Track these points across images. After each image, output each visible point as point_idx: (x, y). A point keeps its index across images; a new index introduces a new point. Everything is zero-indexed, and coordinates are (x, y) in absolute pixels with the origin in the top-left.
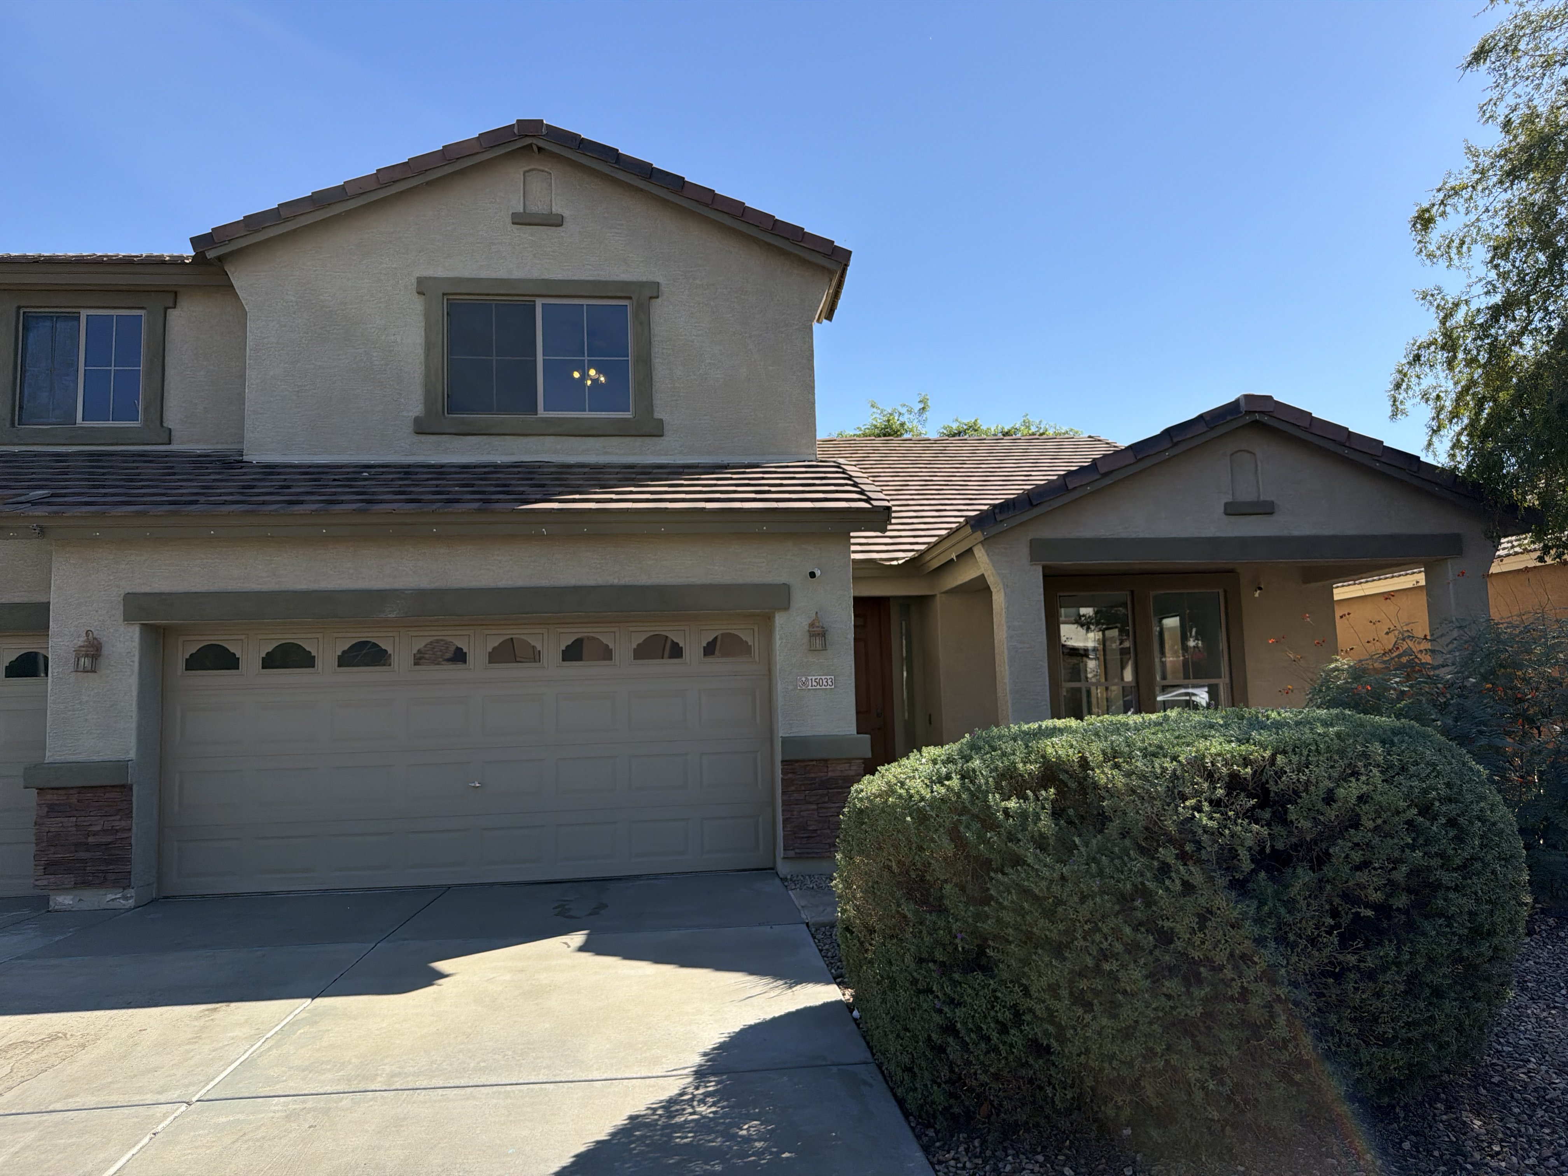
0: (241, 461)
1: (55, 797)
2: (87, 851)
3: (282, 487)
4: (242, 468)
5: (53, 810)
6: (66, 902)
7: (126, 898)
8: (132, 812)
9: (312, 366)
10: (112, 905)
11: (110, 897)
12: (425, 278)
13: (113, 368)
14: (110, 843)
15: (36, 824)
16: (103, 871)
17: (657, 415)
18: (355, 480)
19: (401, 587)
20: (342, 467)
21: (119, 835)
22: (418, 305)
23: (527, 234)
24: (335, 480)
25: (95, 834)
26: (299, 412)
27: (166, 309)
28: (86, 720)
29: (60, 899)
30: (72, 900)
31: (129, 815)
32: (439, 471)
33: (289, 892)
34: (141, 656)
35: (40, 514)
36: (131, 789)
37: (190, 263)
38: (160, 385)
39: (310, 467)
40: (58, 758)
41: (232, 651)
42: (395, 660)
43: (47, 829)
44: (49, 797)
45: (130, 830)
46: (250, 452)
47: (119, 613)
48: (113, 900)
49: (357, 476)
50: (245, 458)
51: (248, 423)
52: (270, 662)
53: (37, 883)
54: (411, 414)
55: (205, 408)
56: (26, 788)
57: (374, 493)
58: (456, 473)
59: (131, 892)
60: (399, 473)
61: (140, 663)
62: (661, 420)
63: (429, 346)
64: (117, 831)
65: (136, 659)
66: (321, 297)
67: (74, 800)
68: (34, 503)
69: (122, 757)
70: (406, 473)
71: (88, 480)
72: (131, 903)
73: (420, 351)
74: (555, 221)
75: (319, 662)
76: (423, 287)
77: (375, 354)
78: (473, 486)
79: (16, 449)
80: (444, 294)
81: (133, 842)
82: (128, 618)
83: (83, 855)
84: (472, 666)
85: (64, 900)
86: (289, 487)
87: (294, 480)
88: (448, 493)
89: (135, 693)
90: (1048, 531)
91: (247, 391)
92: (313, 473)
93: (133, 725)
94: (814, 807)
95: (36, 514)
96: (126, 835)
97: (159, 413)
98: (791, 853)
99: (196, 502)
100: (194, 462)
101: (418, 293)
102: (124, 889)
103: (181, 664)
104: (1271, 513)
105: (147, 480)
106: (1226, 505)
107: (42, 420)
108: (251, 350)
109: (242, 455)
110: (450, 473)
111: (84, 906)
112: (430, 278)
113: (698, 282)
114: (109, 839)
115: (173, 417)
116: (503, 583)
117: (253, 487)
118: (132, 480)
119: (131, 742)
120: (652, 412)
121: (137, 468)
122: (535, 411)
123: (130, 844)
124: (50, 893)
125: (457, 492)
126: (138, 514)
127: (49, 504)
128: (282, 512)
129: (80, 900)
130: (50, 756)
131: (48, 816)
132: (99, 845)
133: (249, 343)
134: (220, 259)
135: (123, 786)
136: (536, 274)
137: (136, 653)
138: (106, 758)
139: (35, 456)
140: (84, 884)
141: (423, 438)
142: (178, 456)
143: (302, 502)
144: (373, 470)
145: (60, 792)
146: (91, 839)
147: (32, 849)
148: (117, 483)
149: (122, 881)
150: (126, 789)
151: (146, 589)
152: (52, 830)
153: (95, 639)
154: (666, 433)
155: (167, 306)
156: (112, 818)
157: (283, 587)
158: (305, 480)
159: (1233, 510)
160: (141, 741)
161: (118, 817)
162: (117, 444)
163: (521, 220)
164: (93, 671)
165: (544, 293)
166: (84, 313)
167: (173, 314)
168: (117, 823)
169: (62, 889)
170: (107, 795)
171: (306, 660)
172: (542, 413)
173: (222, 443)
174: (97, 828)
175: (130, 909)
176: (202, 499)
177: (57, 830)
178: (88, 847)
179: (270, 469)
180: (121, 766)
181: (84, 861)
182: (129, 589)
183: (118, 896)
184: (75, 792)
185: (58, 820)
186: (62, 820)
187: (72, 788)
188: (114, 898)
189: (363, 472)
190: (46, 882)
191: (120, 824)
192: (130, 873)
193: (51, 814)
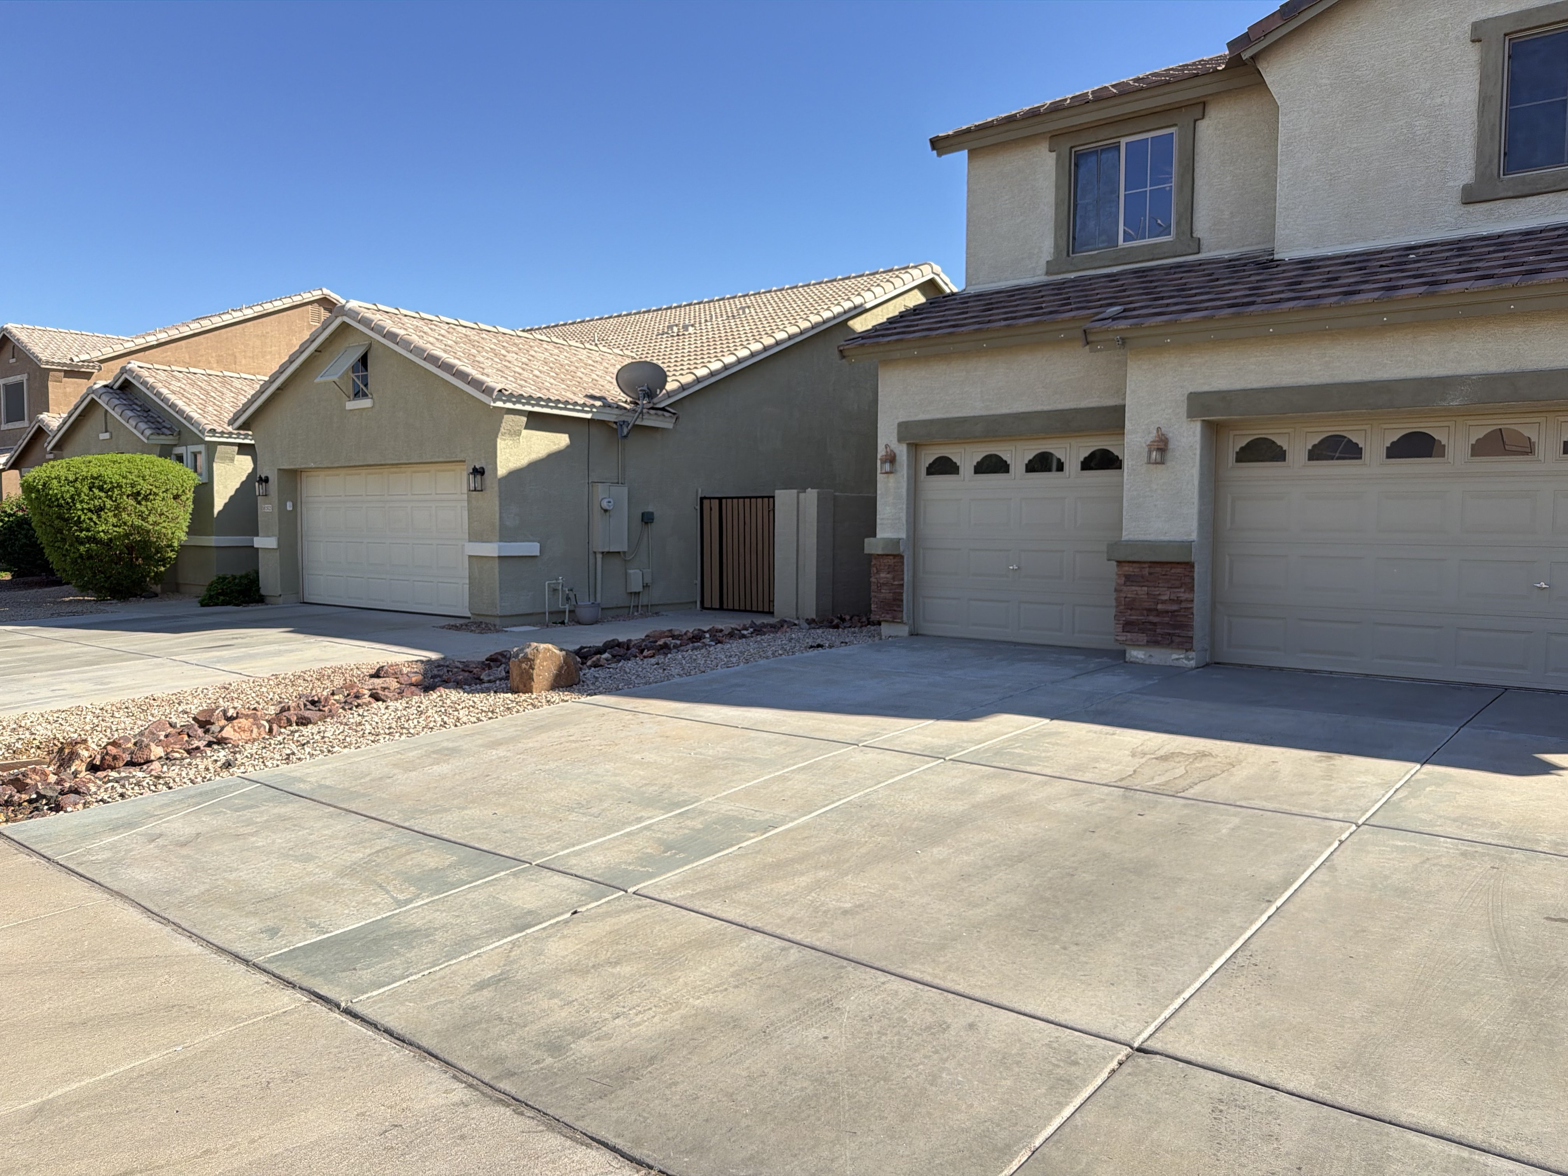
0: (1272, 260)
1: (1131, 569)
2: (1157, 616)
3: (1329, 280)
4: (1277, 266)
5: (1129, 579)
6: (1140, 656)
7: (1187, 659)
8: (1193, 586)
9: (1347, 150)
10: (1177, 663)
11: (1175, 656)
12: (1484, 21)
13: (1148, 189)
14: (1175, 611)
15: (1116, 590)
16: (1169, 634)
18: (1405, 263)
19: (1466, 373)
20: (1382, 252)
21: (1184, 605)
22: (1472, 54)
24: (1382, 266)
25: (1164, 602)
26: (1331, 201)
27: (1195, 121)
28: (1155, 506)
29: (1135, 653)
30: (1145, 655)
31: (1192, 589)
32: (1500, 242)
33: (1331, 672)
34: (1202, 449)
35: (1123, 327)
36: (1193, 567)
37: (1223, 69)
38: (1190, 198)
39: (1347, 256)
40: (1131, 537)
41: (1279, 444)
42: (1450, 451)
43: (1124, 595)
44: (1128, 569)
45: (1192, 601)
46: (1280, 250)
47: (1183, 410)
48: (1177, 659)
49: (1405, 259)
50: (1276, 257)
51: (1279, 221)
52: (1317, 454)
53: (1118, 638)
54: (1456, 184)
55: (1231, 213)
56: (1109, 560)
57: (1434, 274)
58: (1521, 241)
59: (1192, 654)
60: (1452, 250)
61: (1201, 456)
63: (1484, 101)
64: (1181, 601)
65: (1198, 452)
66: (1357, 73)
67: (1146, 572)
68: (1114, 318)
69: (1185, 538)
70: (1459, 249)
71: (1147, 294)
72: (1192, 663)
73: (1473, 108)
75: (1366, 454)
76: (1479, 32)
77: (1417, 123)
78: (1550, 252)
79: (1072, 276)
80: (1506, 35)
81: (1195, 612)
82: (1191, 415)
83: (1152, 618)
84: (1541, 457)
85: (1137, 654)
86: (1336, 279)
87: (1340, 271)
88: (1523, 264)
89: (1196, 482)
91: (1278, 188)
92: (1354, 263)
93: (1195, 510)
95: (1120, 327)
96: (1189, 606)
97: (1189, 225)
99: (1253, 303)
100: (1228, 267)
101: (1473, 41)
102: (1187, 651)
103: (1232, 457)
105: (1196, 288)
107: (1091, 247)
108: (1282, 145)
109: (1273, 254)
110: (1513, 243)
111: (1154, 661)
112: (1488, 19)
114: (1175, 607)
115: (1202, 227)
117: (1300, 283)
118: (1183, 290)
119: (1193, 524)
121: (1181, 278)
123: (1192, 614)
124: (1127, 648)
125: (1533, 263)
126: (1204, 318)
127: (1126, 318)
128: (1342, 303)
129: (1151, 656)
130: (1126, 535)
131: (1125, 584)
132: (1166, 612)
133: (1281, 138)
134: (1254, 58)
135: (1187, 563)
137: (1198, 446)
138: (1172, 539)
139: (1090, 279)
140: (1154, 643)
141: (1471, 208)
142: (1209, 263)
143: (1359, 292)
144: (1421, 251)
145: (1135, 565)
146: (1160, 607)
147: (1113, 611)
148: (1172, 294)
149: (1186, 644)
150: (1190, 565)
151: (1206, 388)
152: (1129, 596)
153: (1163, 435)
155: (1196, 118)
156: (1178, 590)
157: (1337, 380)
158: (1351, 270)
160: (1201, 526)
161: (1183, 590)
162: (1152, 260)
164: (1162, 463)
166: (1123, 141)
167: (1202, 125)
168: (1182, 595)
169: (1136, 645)
170: (1173, 571)
171: (1352, 451)
173: (1248, 245)
174: (1167, 598)
175: (1192, 669)
176: (1259, 300)
177: (1133, 596)
178: (1159, 613)
179: (1308, 265)
180: (1187, 546)
181: (1155, 624)
182: (1192, 389)
183: (1182, 656)
184: (1146, 565)
185: (1134, 588)
186: (1137, 588)
187: (1144, 563)
188: (1175, 657)
189: (1409, 255)
190: (1124, 638)
191: (1184, 596)
192: (1192, 637)
193: (1128, 583)
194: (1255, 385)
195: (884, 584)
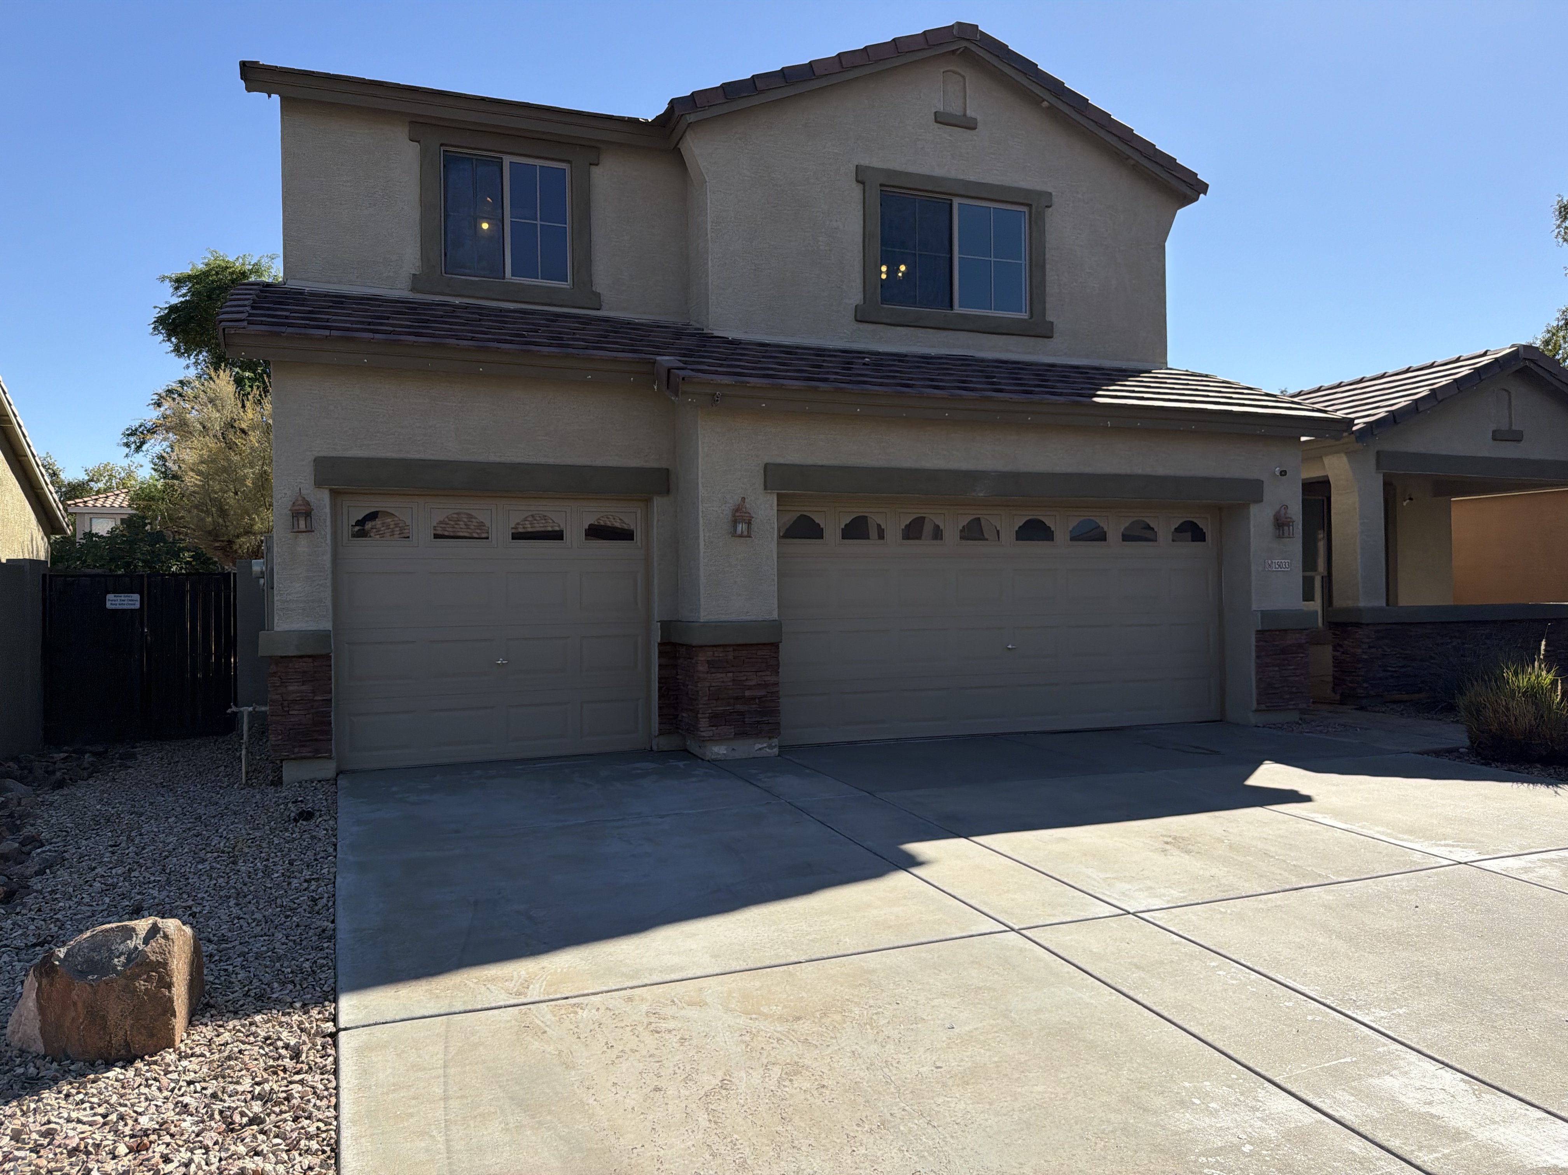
1: (713, 654)
2: (745, 703)
5: (714, 666)
6: (721, 752)
7: (770, 747)
8: (779, 668)
9: (767, 245)
10: (759, 754)
11: (758, 746)
12: (863, 166)
13: (539, 223)
14: (761, 697)
16: (757, 723)
17: (1049, 318)
19: (986, 469)
21: (770, 690)
22: (856, 192)
23: (947, 133)
25: (750, 688)
26: (756, 291)
27: (590, 164)
28: (735, 582)
29: (716, 749)
30: (726, 749)
31: (777, 671)
33: (869, 741)
35: (727, 382)
36: (778, 647)
38: (588, 247)
40: (712, 618)
41: (817, 521)
43: (710, 684)
44: (708, 654)
45: (778, 684)
47: (760, 480)
48: (760, 749)
50: (714, 333)
51: (712, 298)
52: (848, 534)
53: (703, 734)
54: (852, 302)
55: (631, 275)
59: (776, 741)
60: (892, 360)
62: (1052, 323)
63: (868, 235)
64: (767, 685)
65: (775, 526)
67: (731, 656)
69: (766, 617)
70: (900, 361)
72: (774, 751)
73: (859, 239)
74: (970, 125)
76: (862, 175)
77: (821, 239)
80: (878, 185)
81: (781, 696)
82: (767, 486)
83: (740, 707)
84: (1004, 543)
85: (719, 750)
87: (831, 362)
89: (775, 561)
90: (1388, 447)
91: (710, 264)
92: (821, 355)
93: (774, 587)
94: (1277, 669)
95: (724, 382)
96: (775, 690)
97: (587, 276)
98: (1263, 707)
101: (858, 181)
102: (770, 738)
104: (1519, 441)
106: (1494, 432)
107: (467, 271)
108: (711, 222)
109: (707, 330)
111: (737, 755)
112: (867, 167)
113: (1080, 196)
114: (762, 693)
115: (602, 281)
116: (1058, 469)
119: (773, 602)
120: (1044, 316)
122: (951, 306)
123: (779, 697)
124: (708, 743)
126: (809, 388)
129: (734, 750)
130: (705, 616)
131: (710, 672)
132: (753, 698)
133: (710, 215)
135: (771, 644)
136: (953, 174)
137: (778, 521)
140: (740, 734)
141: (862, 326)
145: (719, 649)
146: (747, 693)
149: (771, 731)
150: (774, 647)
151: (781, 460)
152: (714, 684)
154: (1055, 336)
155: (590, 161)
156: (763, 674)
157: (893, 464)
159: (1498, 436)
161: (768, 673)
162: (549, 305)
163: (941, 119)
165: (962, 193)
166: (507, 159)
167: (597, 173)
168: (767, 678)
169: (721, 740)
170: (759, 653)
172: (957, 309)
173: (649, 314)
174: (753, 683)
175: (773, 757)
177: (719, 684)
178: (747, 701)
180: (768, 625)
181: (742, 713)
182: (767, 460)
183: (765, 745)
184: (731, 649)
185: (719, 675)
186: (722, 675)
187: (730, 646)
188: (761, 747)
189: (865, 358)
190: (711, 734)
191: (772, 679)
192: (779, 723)
193: (713, 670)
194: (825, 462)
195: (294, 701)
